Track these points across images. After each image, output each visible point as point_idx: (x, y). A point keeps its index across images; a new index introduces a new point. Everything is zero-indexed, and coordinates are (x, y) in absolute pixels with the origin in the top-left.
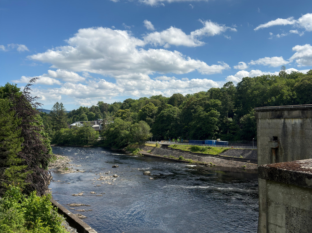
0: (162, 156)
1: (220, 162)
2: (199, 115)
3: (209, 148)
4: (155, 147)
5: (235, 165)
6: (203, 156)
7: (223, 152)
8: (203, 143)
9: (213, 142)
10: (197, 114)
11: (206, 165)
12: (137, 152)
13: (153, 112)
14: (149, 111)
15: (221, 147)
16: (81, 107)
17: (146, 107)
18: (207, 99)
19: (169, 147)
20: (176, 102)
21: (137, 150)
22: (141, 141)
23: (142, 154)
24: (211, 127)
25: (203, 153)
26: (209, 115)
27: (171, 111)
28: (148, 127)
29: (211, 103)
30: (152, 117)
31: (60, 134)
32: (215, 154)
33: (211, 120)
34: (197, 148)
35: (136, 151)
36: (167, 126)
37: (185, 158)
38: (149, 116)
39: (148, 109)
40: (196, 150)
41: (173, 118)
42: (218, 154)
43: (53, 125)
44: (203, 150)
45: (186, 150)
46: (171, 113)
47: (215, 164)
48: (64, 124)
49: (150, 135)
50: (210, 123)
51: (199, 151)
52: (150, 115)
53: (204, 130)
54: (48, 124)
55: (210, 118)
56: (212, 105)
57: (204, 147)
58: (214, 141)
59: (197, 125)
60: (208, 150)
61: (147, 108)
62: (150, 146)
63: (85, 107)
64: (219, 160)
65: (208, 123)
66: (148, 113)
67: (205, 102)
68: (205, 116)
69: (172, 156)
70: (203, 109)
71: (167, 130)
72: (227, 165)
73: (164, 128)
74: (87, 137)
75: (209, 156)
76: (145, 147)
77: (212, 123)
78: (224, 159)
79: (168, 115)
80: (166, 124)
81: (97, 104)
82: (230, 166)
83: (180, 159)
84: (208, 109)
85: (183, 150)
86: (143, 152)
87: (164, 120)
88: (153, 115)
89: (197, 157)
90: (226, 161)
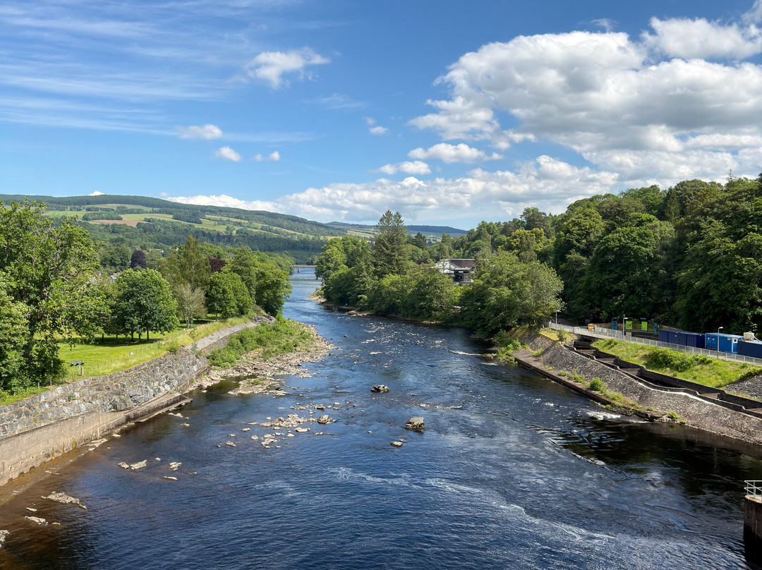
0: (554, 373)
1: (707, 415)
2: (708, 248)
3: (703, 362)
4: (556, 342)
5: (749, 433)
6: (658, 388)
7: (743, 379)
8: (700, 344)
9: (731, 341)
10: (699, 246)
11: (652, 419)
12: (510, 352)
13: (592, 237)
14: (578, 234)
15: (744, 362)
16: (483, 222)
17: (573, 221)
18: (746, 196)
19: (593, 345)
21: (510, 346)
22: (532, 322)
23: (516, 360)
24: (738, 290)
25: (680, 376)
26: (737, 251)
27: (634, 235)
28: (557, 285)
29: (756, 210)
30: (585, 252)
31: (383, 287)
32: (711, 384)
33: (741, 268)
34: (665, 357)
35: (508, 349)
36: (619, 279)
37: (610, 386)
38: (578, 250)
39: (577, 228)
40: (661, 363)
41: (636, 256)
42: (720, 386)
43: (376, 265)
44: (683, 367)
45: (635, 361)
46: (634, 240)
47: (685, 421)
48: (401, 264)
49: (556, 305)
50: (737, 277)
51: (668, 369)
52: (582, 246)
53: (715, 299)
54: (363, 263)
55: (736, 260)
56: (756, 215)
57: (691, 354)
58: (734, 338)
59: (697, 281)
60: (699, 367)
61: (574, 226)
62: (546, 338)
63: (491, 223)
64: (705, 405)
65: (730, 276)
66: (577, 240)
67: (735, 209)
68: (725, 253)
69: (577, 376)
70: (724, 228)
71: (618, 292)
72: (725, 429)
73: (605, 286)
74: (432, 300)
75: (679, 391)
76: (539, 339)
77: (743, 278)
78: (723, 404)
79: (623, 247)
80: (613, 275)
81: (522, 216)
82: (733, 434)
83: (593, 387)
84: (742, 230)
85: (624, 359)
86: (526, 353)
87: (607, 262)
88: (591, 244)
89: (641, 388)
90: (726, 414)
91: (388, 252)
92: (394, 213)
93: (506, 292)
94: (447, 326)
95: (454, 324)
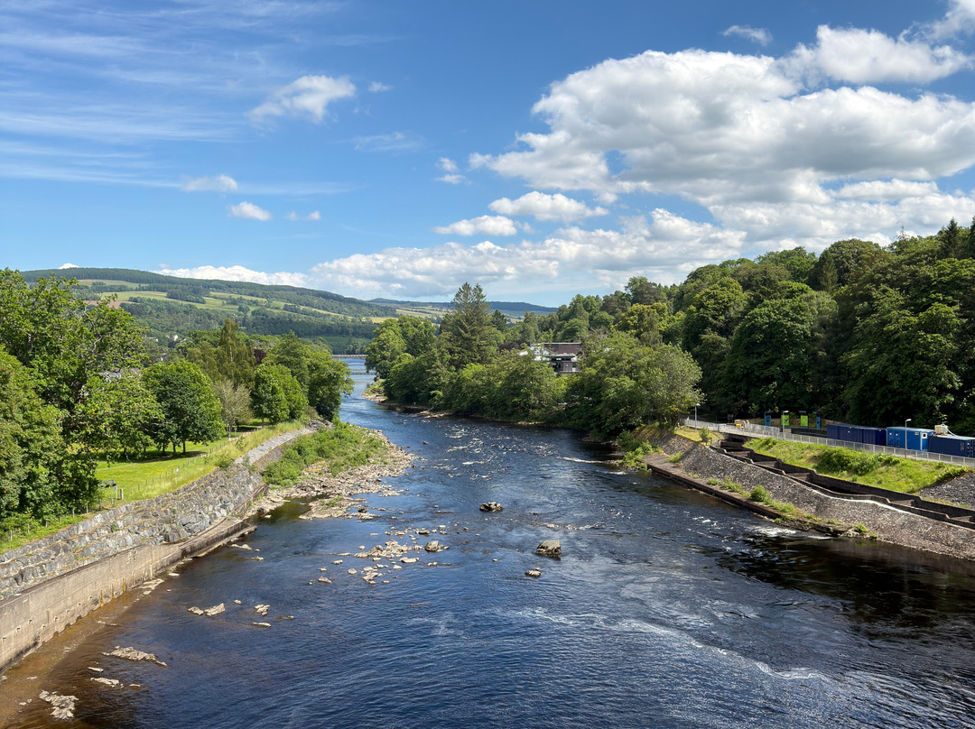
0: (702, 481)
1: (903, 526)
2: (884, 323)
3: (888, 462)
4: (698, 443)
5: (957, 547)
6: (838, 496)
7: (940, 482)
8: (881, 440)
9: (919, 436)
10: (873, 320)
11: (835, 533)
12: (640, 457)
13: (732, 313)
14: (715, 309)
15: (939, 461)
17: (707, 293)
18: (926, 259)
19: (746, 445)
20: (829, 275)
21: (640, 449)
22: (664, 419)
23: (649, 467)
24: (923, 374)
25: (860, 481)
26: (920, 326)
27: (787, 309)
28: (694, 372)
29: (940, 276)
30: (724, 331)
31: (461, 380)
32: (902, 487)
33: (926, 347)
34: (840, 457)
35: (637, 454)
36: (769, 363)
37: (776, 495)
38: (714, 328)
39: (712, 301)
40: (835, 466)
41: (790, 335)
42: (913, 491)
43: (451, 352)
44: (863, 469)
45: (801, 463)
46: (787, 315)
47: (876, 534)
48: (484, 350)
49: (695, 398)
50: (921, 358)
51: (845, 472)
52: (720, 324)
53: (895, 385)
54: (435, 350)
55: (920, 336)
56: (941, 282)
57: (871, 453)
58: (923, 433)
59: (871, 364)
60: (883, 469)
61: (709, 298)
62: (684, 438)
63: (588, 298)
64: (899, 515)
65: (912, 356)
66: (714, 317)
67: (913, 274)
68: (905, 328)
69: (732, 484)
70: (901, 298)
71: (769, 380)
72: (927, 543)
73: (753, 372)
74: (528, 395)
75: (864, 498)
76: (674, 441)
77: (928, 359)
78: (921, 513)
79: (772, 325)
80: (763, 359)
81: (626, 287)
82: (938, 549)
83: (755, 497)
84: (924, 300)
85: (788, 462)
86: (661, 458)
87: (754, 343)
88: (730, 321)
89: (817, 497)
90: (926, 525)
91: (466, 335)
92: (473, 286)
93: (628, 383)
94: (549, 426)
95: (559, 425)
